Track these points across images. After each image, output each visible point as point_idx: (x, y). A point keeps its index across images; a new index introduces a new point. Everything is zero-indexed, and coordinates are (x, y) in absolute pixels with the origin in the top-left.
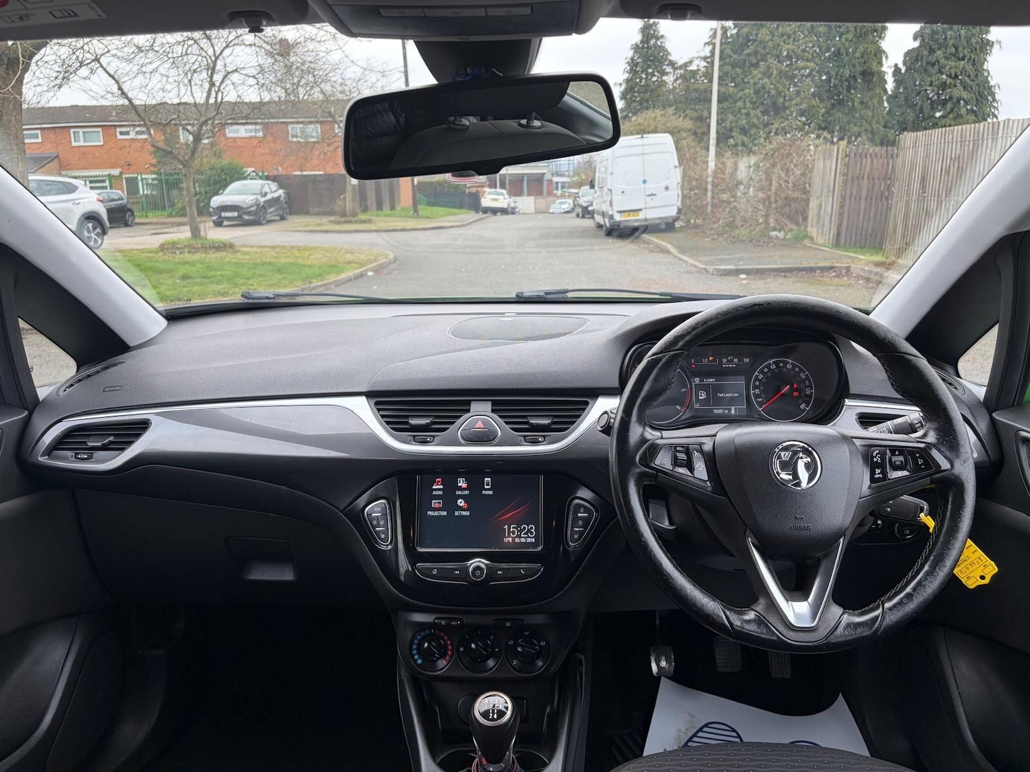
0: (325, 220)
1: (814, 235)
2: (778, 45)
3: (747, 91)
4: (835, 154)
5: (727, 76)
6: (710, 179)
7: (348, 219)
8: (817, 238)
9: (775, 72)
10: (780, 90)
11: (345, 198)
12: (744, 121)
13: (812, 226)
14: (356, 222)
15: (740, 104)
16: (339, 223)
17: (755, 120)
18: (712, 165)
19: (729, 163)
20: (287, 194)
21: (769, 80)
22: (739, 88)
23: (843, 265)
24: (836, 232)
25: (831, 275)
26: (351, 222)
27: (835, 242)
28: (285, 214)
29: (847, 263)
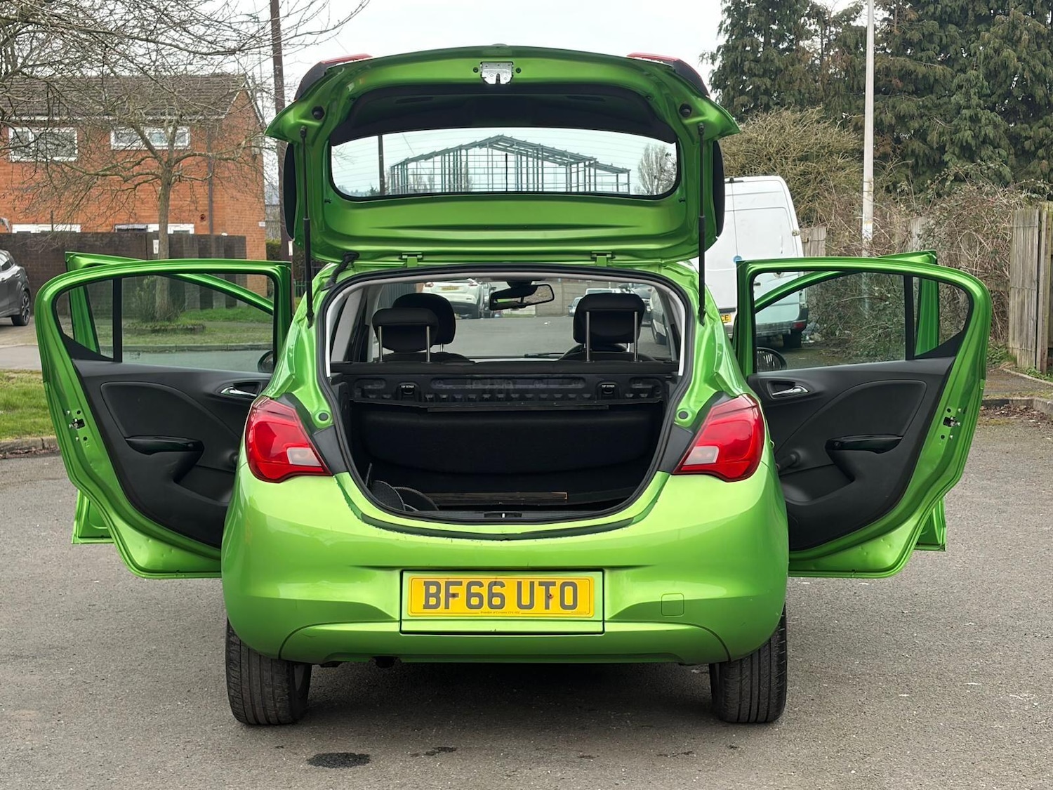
1: (1017, 353)
3: (972, 73)
4: (1037, 223)
5: (931, 42)
7: (158, 326)
8: (1021, 359)
9: (1025, 36)
11: (153, 283)
12: (968, 134)
13: (1014, 339)
14: (174, 331)
15: (957, 98)
16: (142, 332)
17: (990, 131)
18: (868, 228)
19: (898, 230)
20: (26, 271)
21: (1015, 51)
22: (957, 67)
23: (1023, 398)
24: (1047, 347)
25: (998, 413)
26: (163, 331)
27: (1045, 365)
28: (23, 314)
29: (1032, 395)
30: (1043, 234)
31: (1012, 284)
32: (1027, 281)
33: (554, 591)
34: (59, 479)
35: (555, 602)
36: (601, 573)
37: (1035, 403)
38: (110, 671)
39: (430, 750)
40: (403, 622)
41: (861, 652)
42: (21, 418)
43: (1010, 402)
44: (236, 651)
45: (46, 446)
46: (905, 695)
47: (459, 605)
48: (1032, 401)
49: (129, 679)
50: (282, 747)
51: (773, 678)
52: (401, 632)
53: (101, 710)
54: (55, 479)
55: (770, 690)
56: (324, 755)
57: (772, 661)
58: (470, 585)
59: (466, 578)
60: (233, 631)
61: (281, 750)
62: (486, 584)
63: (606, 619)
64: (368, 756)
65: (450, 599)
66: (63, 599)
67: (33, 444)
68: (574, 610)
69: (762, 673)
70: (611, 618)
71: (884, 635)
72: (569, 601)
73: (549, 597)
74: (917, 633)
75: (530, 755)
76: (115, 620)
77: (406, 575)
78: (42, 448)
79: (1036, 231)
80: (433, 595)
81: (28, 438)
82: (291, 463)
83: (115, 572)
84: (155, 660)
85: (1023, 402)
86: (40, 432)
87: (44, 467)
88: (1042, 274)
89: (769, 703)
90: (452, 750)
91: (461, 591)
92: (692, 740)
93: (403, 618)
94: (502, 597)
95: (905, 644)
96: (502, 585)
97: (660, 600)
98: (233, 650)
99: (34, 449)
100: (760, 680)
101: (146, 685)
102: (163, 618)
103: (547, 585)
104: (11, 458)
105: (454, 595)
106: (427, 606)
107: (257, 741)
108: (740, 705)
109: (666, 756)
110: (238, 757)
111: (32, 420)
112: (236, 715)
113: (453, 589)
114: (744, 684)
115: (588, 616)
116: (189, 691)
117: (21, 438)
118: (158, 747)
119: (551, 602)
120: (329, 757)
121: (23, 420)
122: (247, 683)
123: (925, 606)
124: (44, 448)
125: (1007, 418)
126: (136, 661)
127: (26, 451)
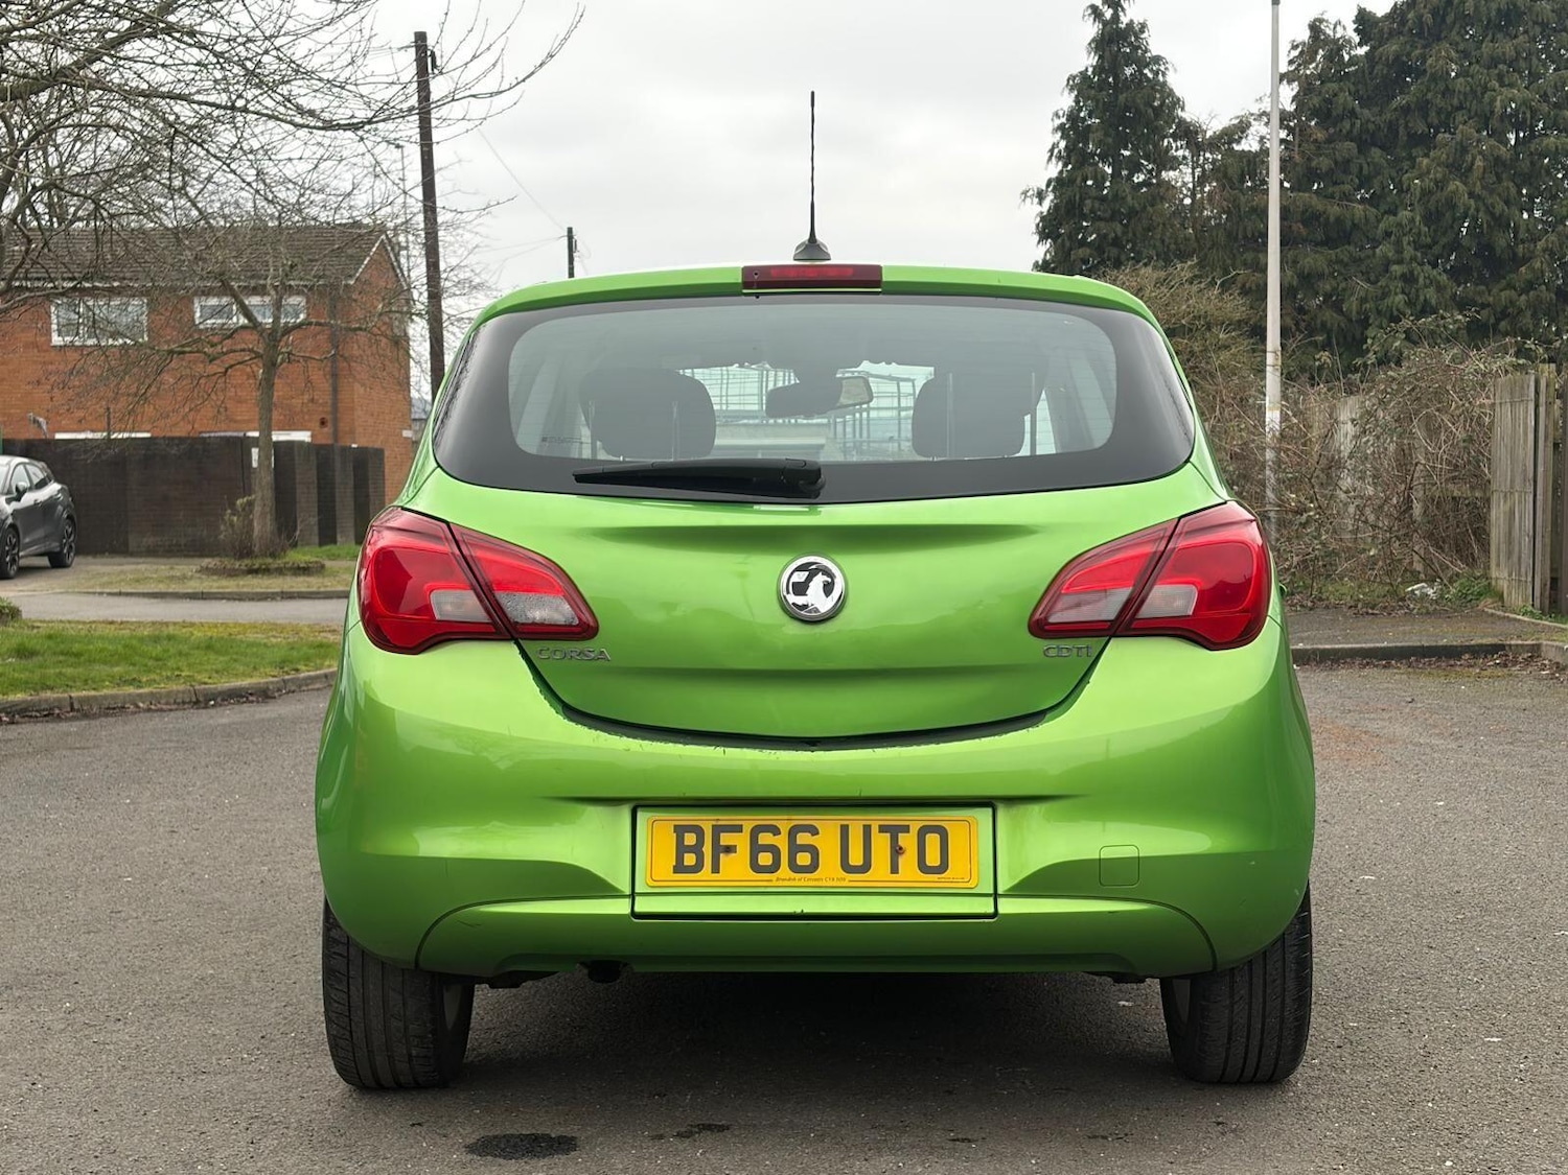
0: (188, 567)
1: (1504, 585)
2: (1485, 89)
4: (1532, 395)
5: (1346, 172)
6: (1269, 455)
7: (257, 564)
8: (1510, 594)
9: (1479, 163)
10: (1497, 212)
11: (250, 504)
13: (1498, 565)
14: (280, 571)
15: (1385, 249)
16: (232, 574)
18: (1273, 417)
19: (1318, 419)
20: (71, 490)
21: (1465, 184)
22: (1383, 207)
23: (1526, 643)
24: (1548, 576)
25: (1492, 663)
26: (265, 571)
27: (1547, 602)
28: (65, 551)
29: (1538, 639)
30: (1542, 410)
31: (1494, 486)
32: (1518, 480)
33: (908, 841)
34: (88, 748)
35: (909, 861)
36: (990, 810)
37: (1544, 649)
38: (132, 1008)
39: (683, 1130)
40: (637, 898)
41: (1397, 973)
42: (41, 667)
43: (1507, 648)
44: (341, 955)
45: (76, 706)
46: (1496, 1040)
47: (736, 866)
48: (1539, 646)
49: (164, 1019)
50: (419, 1124)
51: (1288, 1001)
52: (634, 914)
53: (109, 1067)
54: (84, 749)
55: (1282, 1021)
56: (495, 1137)
57: (1287, 970)
58: (755, 832)
59: (749, 820)
60: (335, 919)
61: (418, 1129)
62: (784, 827)
63: (1000, 891)
64: (573, 1138)
65: (721, 855)
66: (71, 903)
67: (56, 704)
68: (943, 875)
69: (1268, 991)
70: (1009, 890)
71: (1426, 950)
72: (933, 859)
73: (897, 851)
74: (1480, 947)
75: (863, 1137)
76: (151, 933)
77: (642, 816)
78: (69, 709)
79: (1532, 406)
80: (690, 849)
81: (48, 694)
82: (438, 617)
83: (158, 866)
84: (211, 990)
85: (1527, 648)
86: (67, 686)
87: (68, 734)
88: (1540, 469)
89: (1279, 1047)
90: (722, 1129)
91: (742, 841)
92: (1145, 1112)
93: (637, 890)
94: (813, 851)
95: (1467, 963)
96: (814, 831)
97: (1098, 857)
98: (335, 953)
99: (57, 711)
100: (1264, 1002)
101: (191, 1027)
102: (229, 930)
103: (894, 831)
104: (21, 723)
105: (729, 849)
106: (680, 868)
107: (376, 1115)
108: (1228, 1049)
109: (1105, 1138)
110: (342, 1141)
111: (57, 670)
112: (342, 1070)
113: (726, 839)
114: (1235, 1012)
115: (968, 885)
116: (263, 1037)
117: (38, 695)
118: (202, 1125)
119: (901, 860)
120: (504, 1140)
121: (43, 670)
122: (360, 1013)
123: (1478, 909)
124: (72, 709)
125: (1505, 670)
126: (179, 992)
127: (45, 713)
